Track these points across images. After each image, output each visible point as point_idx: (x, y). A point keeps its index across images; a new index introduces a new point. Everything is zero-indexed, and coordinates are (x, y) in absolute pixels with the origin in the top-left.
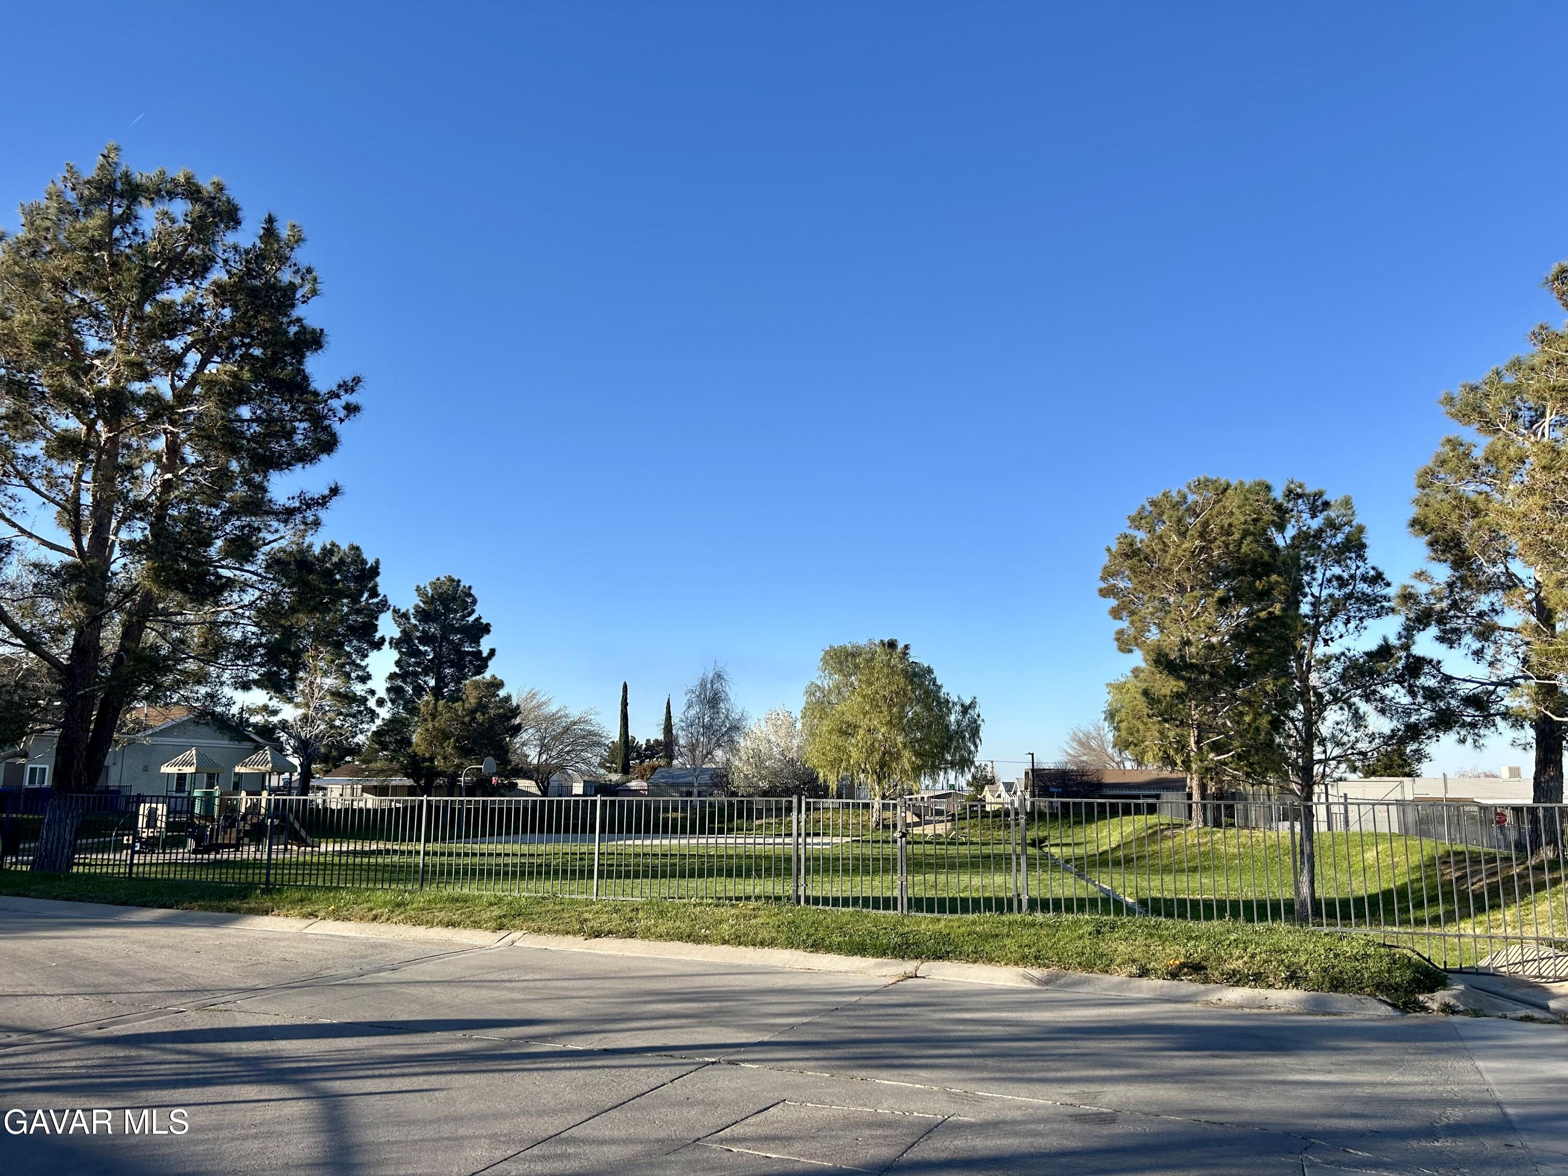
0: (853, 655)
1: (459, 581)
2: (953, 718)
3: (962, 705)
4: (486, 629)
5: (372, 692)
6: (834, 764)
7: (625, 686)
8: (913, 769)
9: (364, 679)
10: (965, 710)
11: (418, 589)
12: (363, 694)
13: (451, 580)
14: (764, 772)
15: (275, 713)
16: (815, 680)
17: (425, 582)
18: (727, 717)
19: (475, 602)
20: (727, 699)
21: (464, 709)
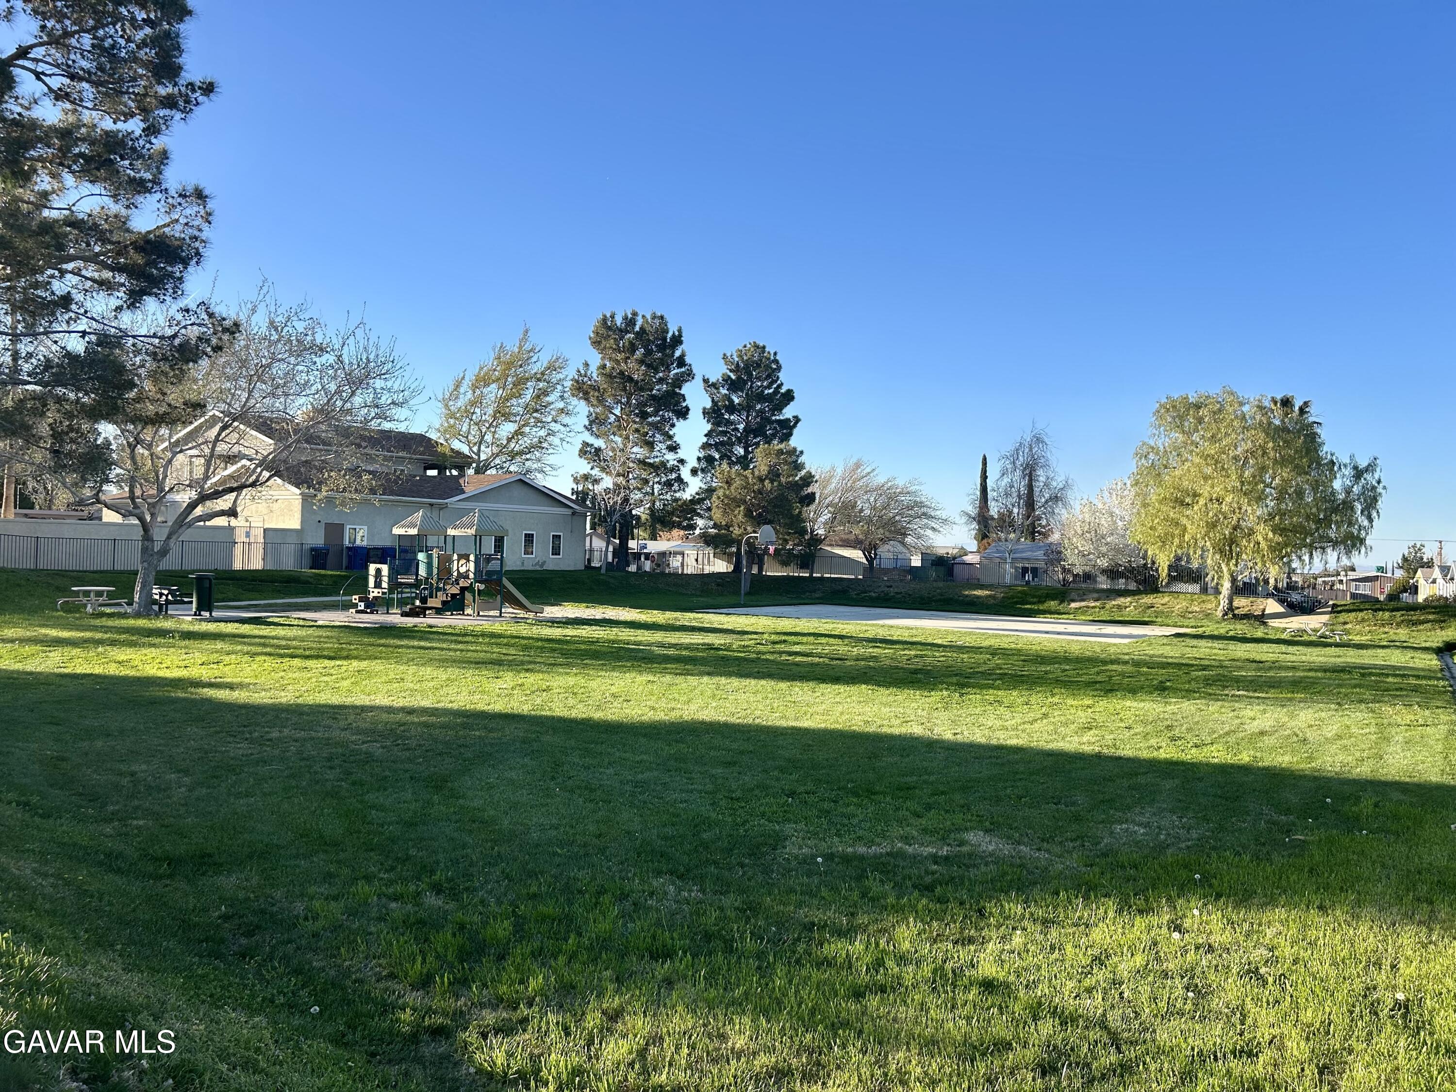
0: (1198, 407)
1: (764, 347)
2: (1337, 485)
3: (1355, 468)
4: (789, 397)
5: (682, 461)
6: (1164, 541)
7: (985, 459)
8: (1272, 549)
9: (673, 448)
10: (1359, 474)
11: (725, 357)
12: (675, 463)
13: (756, 346)
14: (1104, 549)
15: (596, 481)
16: (1147, 440)
17: (732, 351)
18: (1046, 485)
19: (779, 368)
20: (1046, 466)
21: (754, 477)
